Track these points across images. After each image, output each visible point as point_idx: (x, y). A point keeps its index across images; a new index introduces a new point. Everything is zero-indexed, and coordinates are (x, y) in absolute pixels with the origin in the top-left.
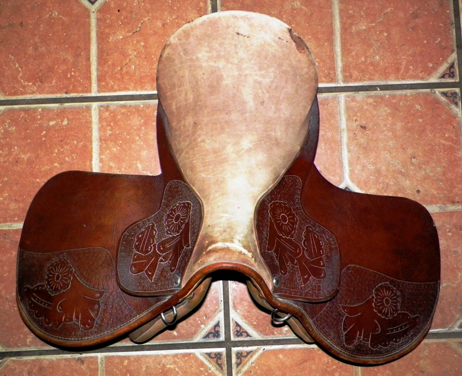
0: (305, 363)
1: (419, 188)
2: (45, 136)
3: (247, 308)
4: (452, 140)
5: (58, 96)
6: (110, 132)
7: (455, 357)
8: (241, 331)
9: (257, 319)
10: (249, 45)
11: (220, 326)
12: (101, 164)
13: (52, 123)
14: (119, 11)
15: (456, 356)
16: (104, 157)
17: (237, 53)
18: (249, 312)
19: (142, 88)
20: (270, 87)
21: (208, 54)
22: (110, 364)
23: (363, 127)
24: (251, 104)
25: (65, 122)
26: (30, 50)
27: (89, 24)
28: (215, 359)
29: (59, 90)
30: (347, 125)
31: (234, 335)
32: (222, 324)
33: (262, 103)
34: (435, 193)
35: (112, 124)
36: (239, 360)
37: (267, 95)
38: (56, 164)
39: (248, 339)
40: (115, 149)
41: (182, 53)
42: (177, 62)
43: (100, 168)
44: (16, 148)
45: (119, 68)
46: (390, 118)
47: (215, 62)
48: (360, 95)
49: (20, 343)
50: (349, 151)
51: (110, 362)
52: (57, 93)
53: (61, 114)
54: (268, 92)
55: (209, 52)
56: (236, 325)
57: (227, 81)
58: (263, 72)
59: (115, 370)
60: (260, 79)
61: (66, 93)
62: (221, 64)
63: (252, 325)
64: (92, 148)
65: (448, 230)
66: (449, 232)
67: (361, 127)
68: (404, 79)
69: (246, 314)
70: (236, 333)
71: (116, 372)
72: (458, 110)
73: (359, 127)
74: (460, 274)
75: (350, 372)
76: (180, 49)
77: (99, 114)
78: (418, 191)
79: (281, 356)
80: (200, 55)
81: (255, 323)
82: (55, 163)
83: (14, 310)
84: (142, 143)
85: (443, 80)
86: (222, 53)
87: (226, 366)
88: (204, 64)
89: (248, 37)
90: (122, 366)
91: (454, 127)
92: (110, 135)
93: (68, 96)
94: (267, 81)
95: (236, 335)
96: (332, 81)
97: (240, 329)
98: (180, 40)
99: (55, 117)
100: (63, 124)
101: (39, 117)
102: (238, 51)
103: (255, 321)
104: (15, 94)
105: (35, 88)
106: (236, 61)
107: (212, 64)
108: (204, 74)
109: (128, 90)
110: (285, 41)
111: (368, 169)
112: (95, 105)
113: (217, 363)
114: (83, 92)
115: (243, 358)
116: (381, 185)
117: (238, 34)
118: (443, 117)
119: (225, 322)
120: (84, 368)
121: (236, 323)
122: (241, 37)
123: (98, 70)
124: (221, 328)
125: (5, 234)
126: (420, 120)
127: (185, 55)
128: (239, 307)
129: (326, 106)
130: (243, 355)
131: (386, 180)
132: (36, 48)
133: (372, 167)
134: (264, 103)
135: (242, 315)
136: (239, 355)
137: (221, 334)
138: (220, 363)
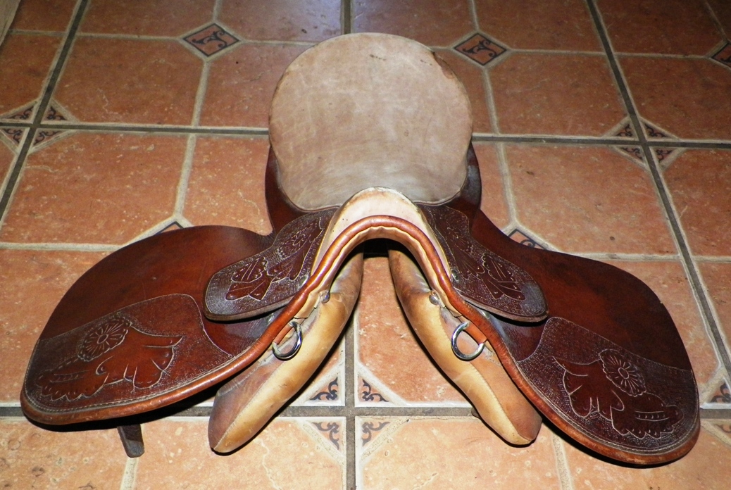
0: (475, 443)
1: (613, 234)
2: (121, 158)
3: (381, 361)
4: (644, 190)
5: (148, 125)
6: (207, 160)
7: (713, 445)
8: (372, 393)
9: (396, 377)
10: (386, 69)
11: (339, 384)
12: (189, 189)
13: (133, 148)
14: (237, 63)
15: (714, 443)
16: (194, 182)
17: (371, 78)
18: (383, 367)
19: (255, 125)
20: (415, 118)
21: (335, 81)
22: (151, 433)
23: (531, 173)
24: (392, 134)
25: (151, 148)
26: (125, 86)
27: (200, 72)
28: (328, 432)
29: (152, 121)
30: (510, 170)
31: (360, 398)
32: (342, 381)
33: (407, 133)
34: (635, 241)
35: (211, 153)
36: (367, 434)
37: (411, 125)
38: (128, 186)
39: (382, 404)
40: (210, 176)
41: (303, 82)
42: (297, 92)
43: (187, 192)
44: (79, 168)
45: (229, 107)
46: (563, 167)
47: (345, 89)
48: (522, 146)
49: (10, 395)
50: (515, 194)
51: (152, 430)
52: (147, 123)
53: (147, 141)
54: (412, 122)
55: (338, 78)
56: (363, 384)
57: (360, 109)
58: (405, 100)
59: (159, 442)
60: (401, 108)
61: (159, 123)
62: (352, 91)
63: (389, 384)
64: (180, 174)
65: (661, 282)
66: (664, 283)
67: (528, 172)
68: (573, 134)
69: (379, 370)
70: (364, 394)
71: (159, 445)
72: (644, 164)
73: (525, 173)
74: (691, 333)
75: (549, 459)
76: (302, 77)
77: (197, 144)
78: (612, 238)
79: (435, 431)
80: (325, 83)
81: (393, 383)
82: (127, 184)
83: (15, 348)
84: (247, 173)
85: (620, 138)
86: (353, 79)
87: (345, 444)
88: (331, 93)
89: (384, 60)
90: (173, 436)
91: (643, 179)
92: (207, 163)
93: (160, 126)
94: (410, 110)
95: (364, 397)
96: (487, 131)
97: (370, 389)
98: (302, 66)
99: (139, 142)
100: (148, 149)
101: (119, 141)
102: (373, 75)
103: (394, 380)
104: (95, 120)
105: (121, 117)
106: (371, 87)
107: (342, 91)
108: (330, 104)
109: (237, 125)
110: (429, 65)
111: (543, 213)
112: (192, 135)
113: (331, 437)
114: (180, 124)
115: (373, 432)
116: (562, 230)
117: (372, 56)
118: (627, 169)
119: (346, 380)
120: (106, 438)
121: (364, 381)
122: (375, 60)
123: (203, 107)
124: (339, 387)
125: (34, 255)
126: (601, 171)
127: (306, 83)
128: (369, 361)
129: (482, 152)
130: (374, 427)
131: (568, 225)
132: (132, 84)
133: (547, 211)
134: (408, 133)
135: (373, 371)
136: (367, 427)
137: (339, 395)
138: (335, 438)
